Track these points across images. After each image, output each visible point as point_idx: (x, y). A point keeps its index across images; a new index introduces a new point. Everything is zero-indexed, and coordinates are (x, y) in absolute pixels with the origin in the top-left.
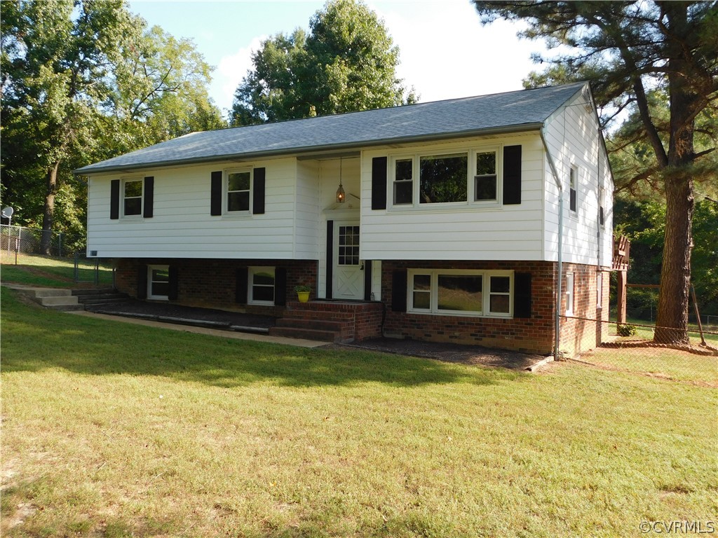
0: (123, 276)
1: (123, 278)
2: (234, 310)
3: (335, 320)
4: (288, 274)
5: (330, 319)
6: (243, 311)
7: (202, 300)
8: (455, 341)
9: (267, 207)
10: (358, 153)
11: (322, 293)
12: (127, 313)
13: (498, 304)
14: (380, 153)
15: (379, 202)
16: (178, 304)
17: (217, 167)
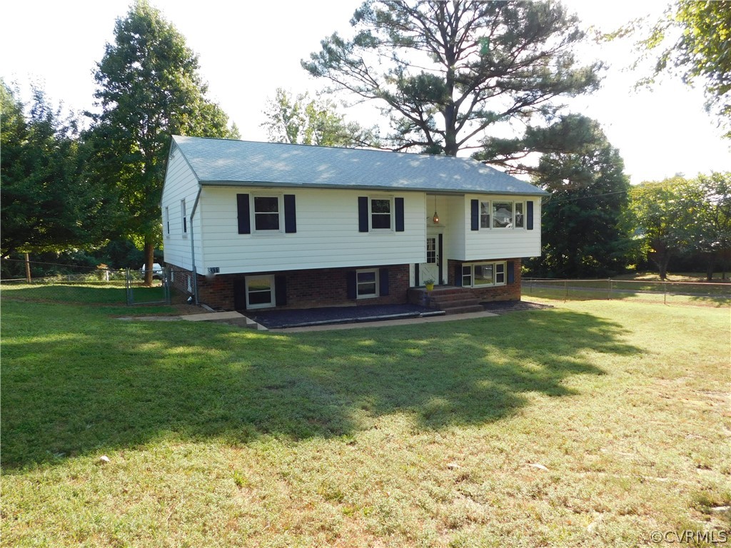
0: (211, 291)
1: (211, 293)
2: (347, 305)
3: (467, 298)
4: (390, 273)
5: (464, 299)
6: (354, 305)
7: (314, 301)
8: (485, 301)
9: (406, 226)
10: (464, 195)
11: (412, 284)
12: (321, 322)
13: (500, 278)
14: (475, 197)
15: (475, 227)
16: (288, 308)
17: (363, 194)
